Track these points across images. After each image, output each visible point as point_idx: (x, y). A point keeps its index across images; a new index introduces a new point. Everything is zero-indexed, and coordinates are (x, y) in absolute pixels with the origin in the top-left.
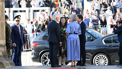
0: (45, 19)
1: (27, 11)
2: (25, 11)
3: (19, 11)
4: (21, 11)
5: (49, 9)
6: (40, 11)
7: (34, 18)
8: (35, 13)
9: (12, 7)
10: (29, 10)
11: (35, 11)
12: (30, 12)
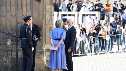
0: (94, 24)
1: (76, 16)
2: (74, 15)
3: (68, 15)
4: (70, 15)
5: (98, 14)
6: (89, 15)
7: (83, 22)
11: (84, 15)
12: (79, 16)
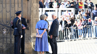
6: (66, 11)
8: (62, 12)
9: (45, 8)
10: (57, 10)
11: (62, 11)
12: (58, 11)
